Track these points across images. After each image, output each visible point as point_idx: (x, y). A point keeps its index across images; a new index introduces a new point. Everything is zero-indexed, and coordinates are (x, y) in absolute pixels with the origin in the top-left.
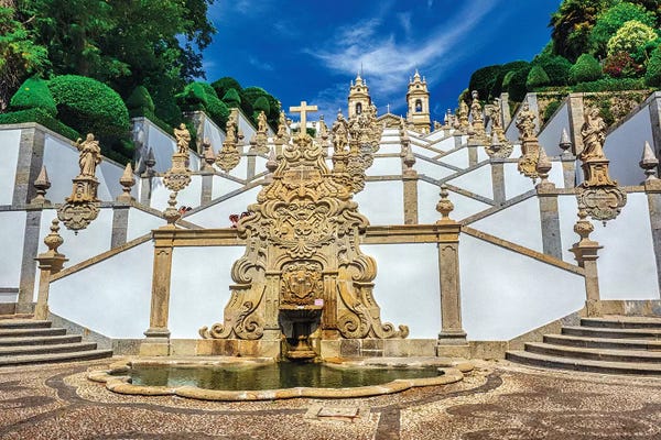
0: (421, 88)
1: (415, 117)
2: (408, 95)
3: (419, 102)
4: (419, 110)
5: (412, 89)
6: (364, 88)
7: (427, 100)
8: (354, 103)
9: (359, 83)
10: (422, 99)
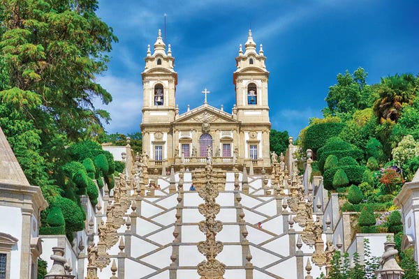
0: (257, 64)
1: (246, 113)
2: (236, 75)
3: (252, 87)
4: (252, 101)
5: (243, 65)
6: (167, 59)
7: (266, 84)
8: (152, 84)
9: (160, 51)
10: (258, 83)
